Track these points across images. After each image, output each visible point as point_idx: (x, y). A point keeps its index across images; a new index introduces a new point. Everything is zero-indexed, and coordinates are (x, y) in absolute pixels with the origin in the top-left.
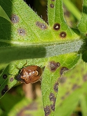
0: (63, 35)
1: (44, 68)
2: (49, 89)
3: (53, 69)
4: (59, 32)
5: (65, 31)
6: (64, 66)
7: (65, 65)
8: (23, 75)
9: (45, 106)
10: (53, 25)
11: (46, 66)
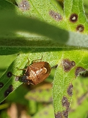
0: (80, 29)
1: (56, 66)
2: (62, 91)
3: (67, 69)
4: (76, 24)
5: (83, 24)
6: (80, 66)
7: (81, 64)
8: (29, 75)
9: (56, 112)
10: (69, 16)
11: (59, 65)
